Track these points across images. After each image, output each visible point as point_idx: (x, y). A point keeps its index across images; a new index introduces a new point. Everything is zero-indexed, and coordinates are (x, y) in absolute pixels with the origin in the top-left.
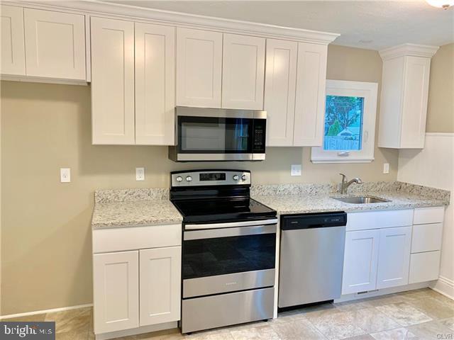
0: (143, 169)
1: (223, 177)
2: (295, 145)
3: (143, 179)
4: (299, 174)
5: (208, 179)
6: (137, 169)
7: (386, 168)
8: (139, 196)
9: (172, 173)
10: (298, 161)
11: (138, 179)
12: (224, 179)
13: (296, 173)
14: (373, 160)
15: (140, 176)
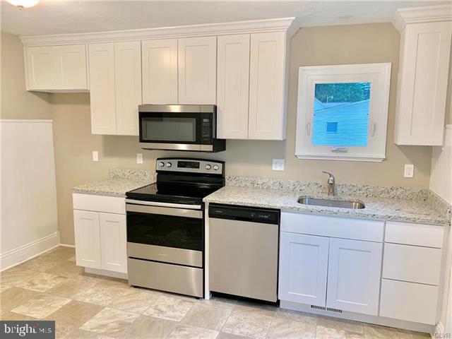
0: (142, 155)
1: (197, 166)
2: (250, 138)
3: (142, 162)
4: (282, 168)
5: (185, 167)
6: (138, 155)
7: (409, 170)
8: (138, 175)
9: (158, 159)
10: (281, 155)
11: (138, 162)
12: (198, 168)
13: (278, 167)
14: (384, 160)
15: (140, 161)
